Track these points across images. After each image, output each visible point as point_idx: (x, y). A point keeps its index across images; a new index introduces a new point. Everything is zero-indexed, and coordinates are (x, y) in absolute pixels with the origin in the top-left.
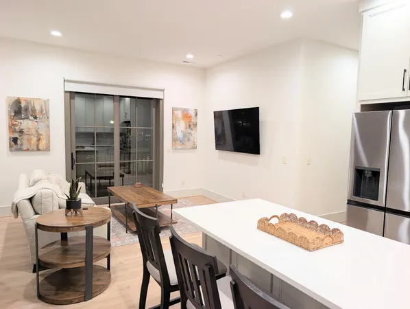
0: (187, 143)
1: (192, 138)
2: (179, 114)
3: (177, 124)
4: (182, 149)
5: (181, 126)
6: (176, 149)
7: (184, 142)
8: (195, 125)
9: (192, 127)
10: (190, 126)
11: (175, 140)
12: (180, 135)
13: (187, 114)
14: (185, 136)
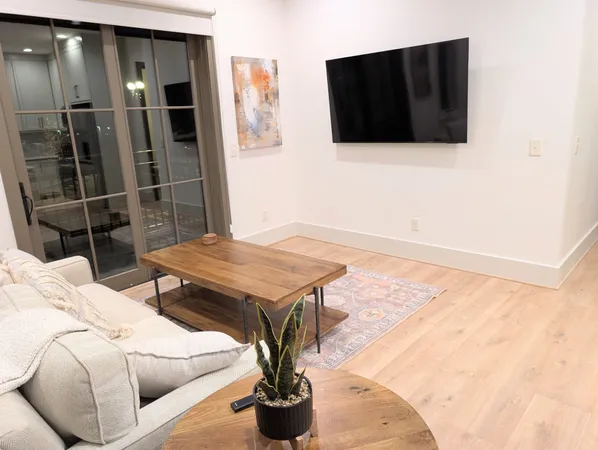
0: (264, 134)
1: (272, 123)
2: (245, 70)
3: (244, 94)
4: (257, 148)
5: (252, 97)
6: (248, 149)
7: (260, 135)
8: (276, 94)
9: (271, 98)
10: (267, 96)
11: (242, 129)
12: (251, 117)
13: (261, 70)
14: (260, 119)
